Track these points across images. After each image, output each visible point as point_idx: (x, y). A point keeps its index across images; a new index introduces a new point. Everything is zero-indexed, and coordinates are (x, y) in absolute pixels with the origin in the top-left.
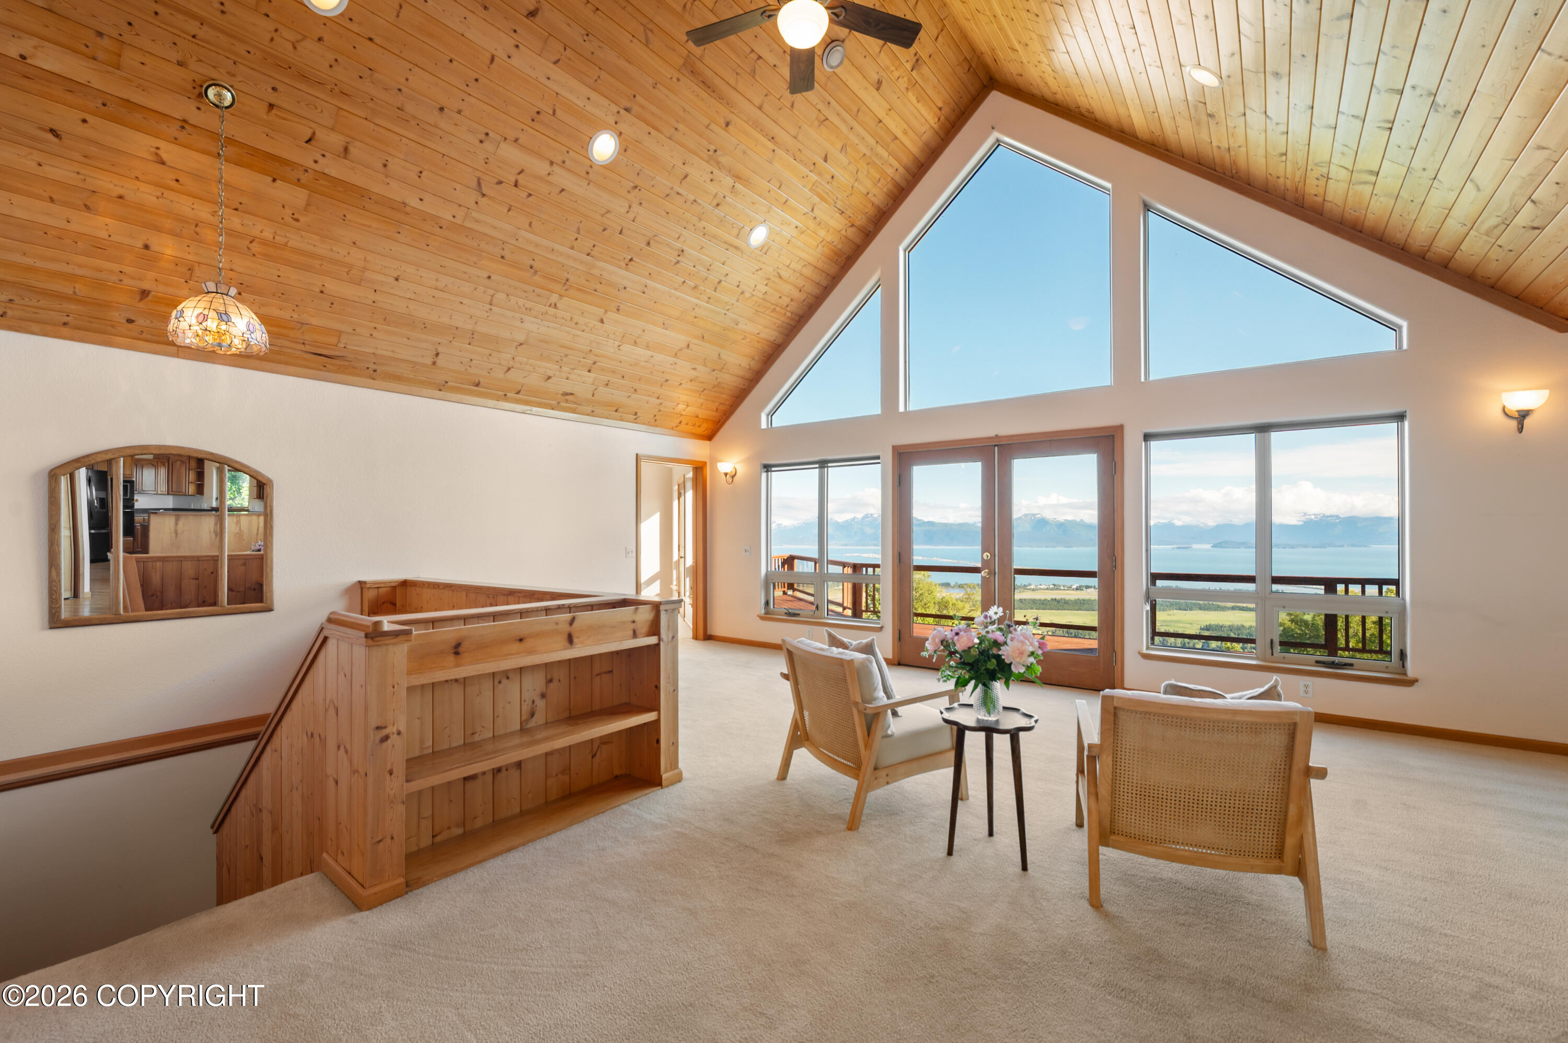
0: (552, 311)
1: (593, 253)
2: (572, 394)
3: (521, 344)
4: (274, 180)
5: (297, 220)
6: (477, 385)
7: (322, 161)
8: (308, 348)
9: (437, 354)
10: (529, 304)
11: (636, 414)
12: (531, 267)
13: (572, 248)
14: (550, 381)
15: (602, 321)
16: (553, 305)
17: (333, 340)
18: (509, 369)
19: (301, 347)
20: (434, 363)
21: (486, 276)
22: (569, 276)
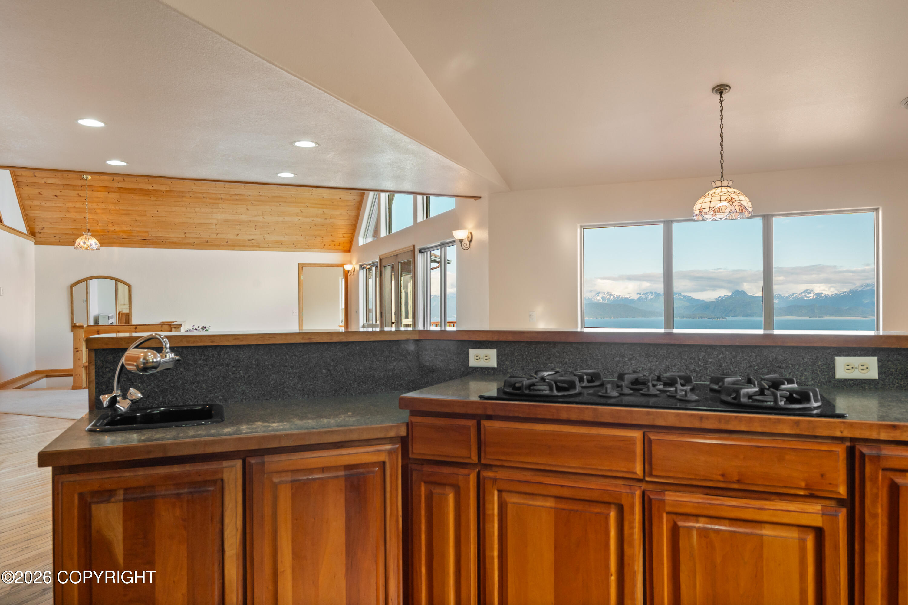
0: (222, 210)
1: (225, 187)
2: (253, 240)
3: (217, 224)
4: (109, 193)
5: (119, 202)
6: (207, 242)
7: (118, 184)
8: (140, 238)
9: (185, 233)
10: (211, 210)
11: (294, 244)
12: (204, 197)
13: (216, 187)
14: (238, 236)
15: (248, 209)
16: (221, 208)
17: (146, 234)
18: (217, 234)
19: (137, 238)
20: (186, 236)
21: (188, 204)
22: (221, 196)
